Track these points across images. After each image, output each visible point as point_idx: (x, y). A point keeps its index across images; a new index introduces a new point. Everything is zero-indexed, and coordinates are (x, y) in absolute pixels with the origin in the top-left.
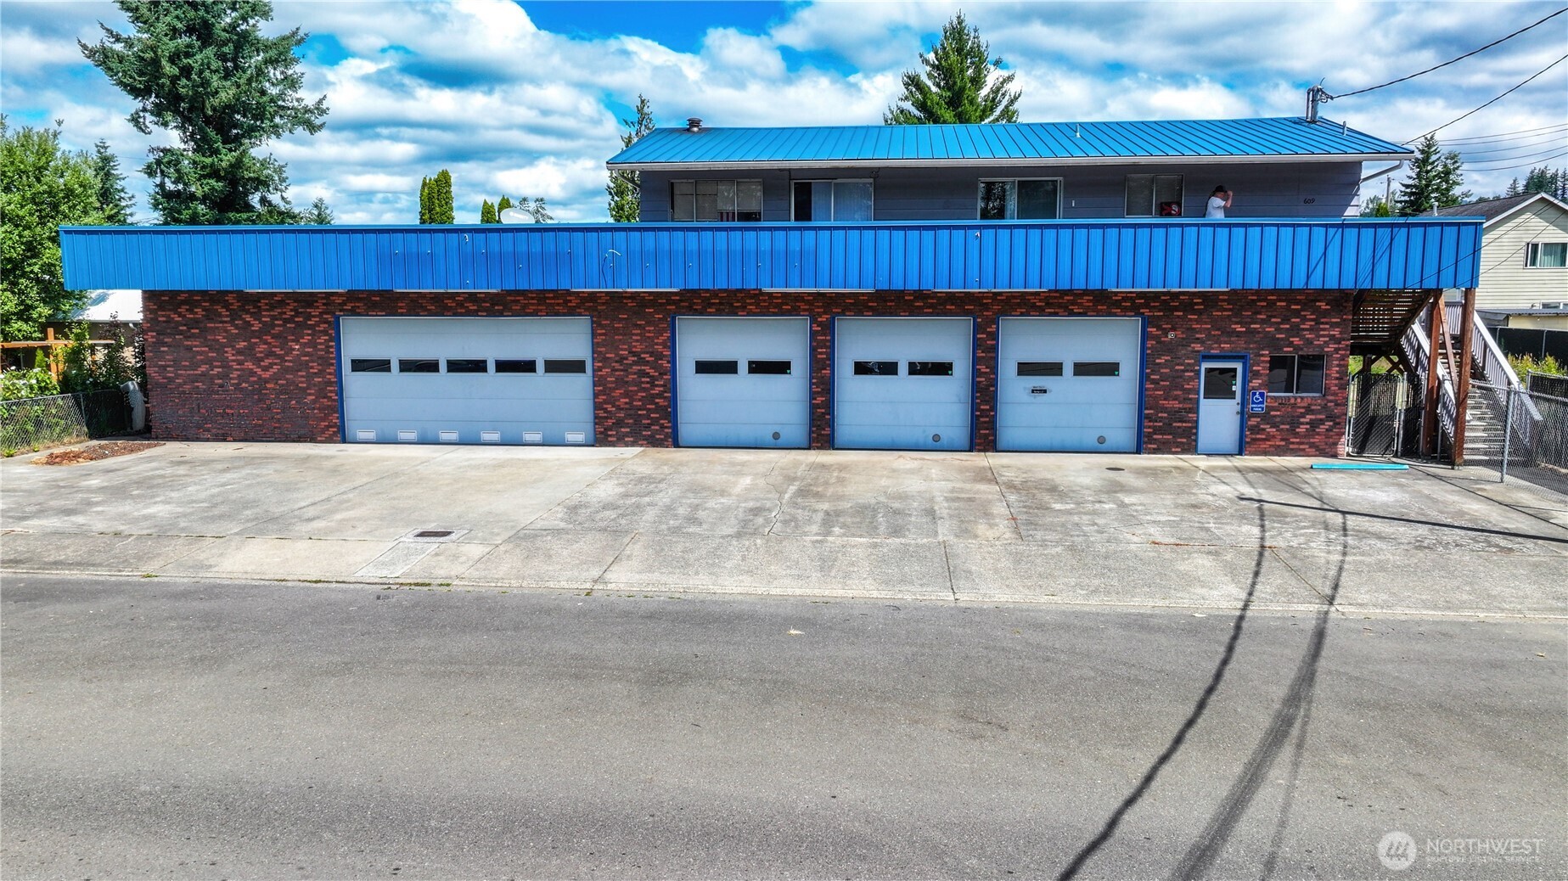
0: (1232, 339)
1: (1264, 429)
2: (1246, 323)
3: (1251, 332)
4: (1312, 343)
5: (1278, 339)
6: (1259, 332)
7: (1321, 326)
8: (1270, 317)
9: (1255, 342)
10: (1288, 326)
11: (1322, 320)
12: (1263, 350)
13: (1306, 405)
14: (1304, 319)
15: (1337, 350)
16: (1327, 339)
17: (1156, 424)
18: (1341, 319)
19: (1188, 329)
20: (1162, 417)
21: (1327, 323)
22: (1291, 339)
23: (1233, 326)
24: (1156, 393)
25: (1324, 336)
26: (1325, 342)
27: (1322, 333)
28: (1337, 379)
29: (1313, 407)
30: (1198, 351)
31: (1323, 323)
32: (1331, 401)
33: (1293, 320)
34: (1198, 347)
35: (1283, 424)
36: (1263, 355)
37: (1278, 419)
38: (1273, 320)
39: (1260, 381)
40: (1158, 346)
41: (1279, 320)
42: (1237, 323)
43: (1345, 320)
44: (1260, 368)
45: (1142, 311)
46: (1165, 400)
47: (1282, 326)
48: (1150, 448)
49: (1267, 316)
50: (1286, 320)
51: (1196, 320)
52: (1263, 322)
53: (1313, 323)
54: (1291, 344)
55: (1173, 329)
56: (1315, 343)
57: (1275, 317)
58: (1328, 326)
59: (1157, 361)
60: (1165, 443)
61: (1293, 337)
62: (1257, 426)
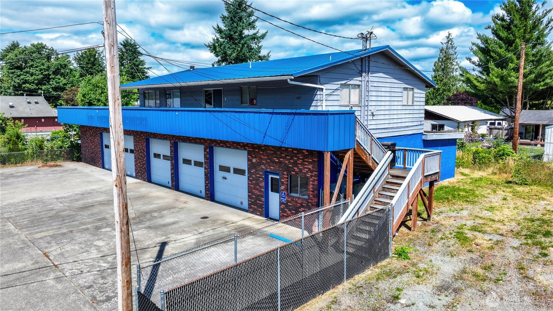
0: (274, 165)
1: (286, 211)
2: (278, 157)
3: (280, 162)
4: (302, 171)
5: (290, 167)
6: (283, 163)
7: (305, 163)
8: (286, 156)
9: (282, 168)
10: (293, 161)
11: (305, 160)
12: (284, 172)
13: (300, 202)
14: (299, 159)
15: (311, 176)
16: (307, 170)
17: (252, 200)
18: (312, 160)
19: (260, 158)
20: (254, 197)
21: (307, 162)
22: (294, 168)
23: (274, 159)
24: (252, 186)
25: (306, 168)
26: (307, 171)
27: (305, 166)
28: (312, 191)
29: (303, 204)
30: (263, 169)
31: (305, 161)
32: (310, 203)
33: (294, 158)
34: (263, 167)
35: (293, 210)
36: (284, 174)
37: (291, 207)
38: (287, 157)
39: (284, 187)
40: (251, 164)
41: (289, 158)
42: (275, 157)
43: (314, 161)
44: (284, 181)
45: (246, 148)
46: (254, 190)
47: (291, 161)
48: (251, 211)
49: (286, 155)
50: (292, 158)
51: (262, 154)
52: (284, 158)
53: (302, 161)
54: (294, 171)
55: (256, 157)
56: (303, 171)
57: (288, 156)
58: (307, 163)
59: (252, 171)
60: (255, 209)
61: (295, 167)
62: (284, 209)
